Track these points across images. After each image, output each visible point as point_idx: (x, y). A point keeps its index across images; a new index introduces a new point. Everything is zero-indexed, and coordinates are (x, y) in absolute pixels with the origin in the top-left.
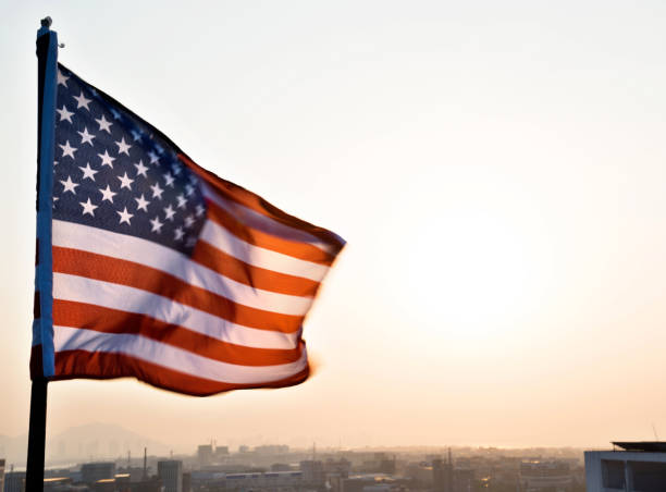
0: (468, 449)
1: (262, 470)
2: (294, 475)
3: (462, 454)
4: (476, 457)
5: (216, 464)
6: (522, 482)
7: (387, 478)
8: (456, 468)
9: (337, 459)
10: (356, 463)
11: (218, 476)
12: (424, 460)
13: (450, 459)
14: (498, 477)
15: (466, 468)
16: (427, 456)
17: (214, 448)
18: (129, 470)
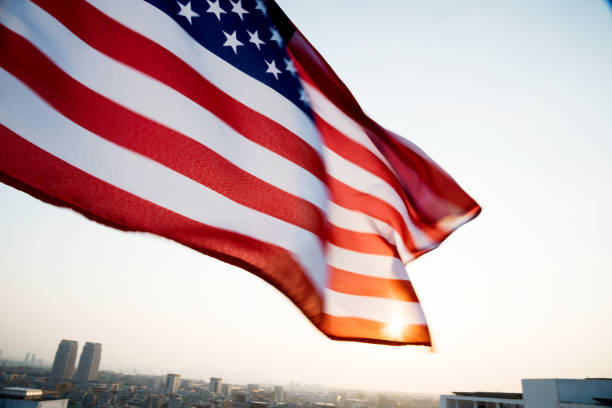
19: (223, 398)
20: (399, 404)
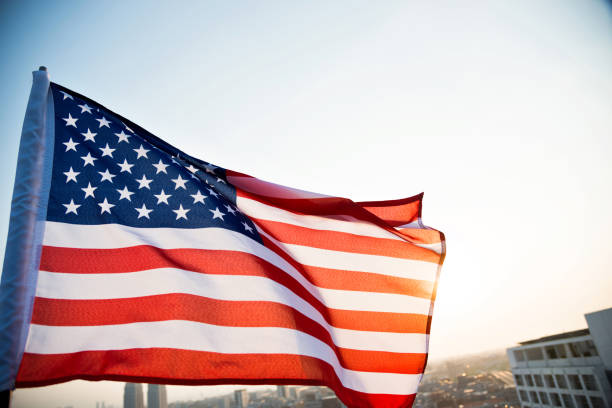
19: (293, 402)
20: (468, 366)
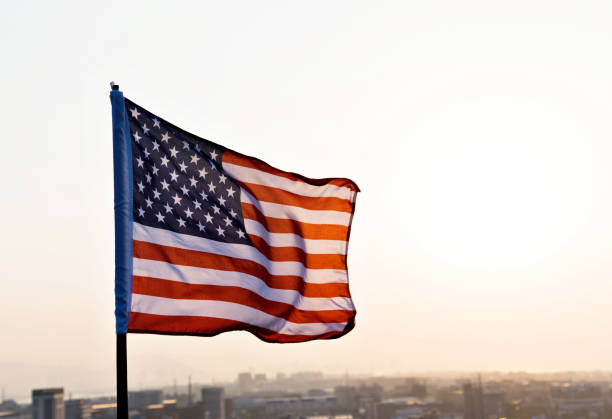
0: (497, 374)
1: (298, 395)
2: (329, 400)
3: (492, 378)
4: (505, 381)
5: (255, 390)
6: (553, 405)
7: (419, 402)
8: (487, 391)
9: (369, 384)
10: (388, 388)
11: (258, 401)
12: (454, 384)
13: (480, 383)
14: (528, 399)
15: (496, 391)
16: (458, 381)
17: (253, 376)
18: (175, 396)
